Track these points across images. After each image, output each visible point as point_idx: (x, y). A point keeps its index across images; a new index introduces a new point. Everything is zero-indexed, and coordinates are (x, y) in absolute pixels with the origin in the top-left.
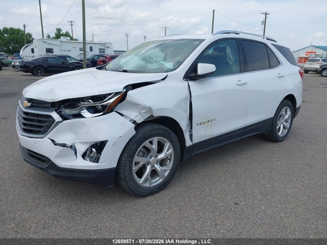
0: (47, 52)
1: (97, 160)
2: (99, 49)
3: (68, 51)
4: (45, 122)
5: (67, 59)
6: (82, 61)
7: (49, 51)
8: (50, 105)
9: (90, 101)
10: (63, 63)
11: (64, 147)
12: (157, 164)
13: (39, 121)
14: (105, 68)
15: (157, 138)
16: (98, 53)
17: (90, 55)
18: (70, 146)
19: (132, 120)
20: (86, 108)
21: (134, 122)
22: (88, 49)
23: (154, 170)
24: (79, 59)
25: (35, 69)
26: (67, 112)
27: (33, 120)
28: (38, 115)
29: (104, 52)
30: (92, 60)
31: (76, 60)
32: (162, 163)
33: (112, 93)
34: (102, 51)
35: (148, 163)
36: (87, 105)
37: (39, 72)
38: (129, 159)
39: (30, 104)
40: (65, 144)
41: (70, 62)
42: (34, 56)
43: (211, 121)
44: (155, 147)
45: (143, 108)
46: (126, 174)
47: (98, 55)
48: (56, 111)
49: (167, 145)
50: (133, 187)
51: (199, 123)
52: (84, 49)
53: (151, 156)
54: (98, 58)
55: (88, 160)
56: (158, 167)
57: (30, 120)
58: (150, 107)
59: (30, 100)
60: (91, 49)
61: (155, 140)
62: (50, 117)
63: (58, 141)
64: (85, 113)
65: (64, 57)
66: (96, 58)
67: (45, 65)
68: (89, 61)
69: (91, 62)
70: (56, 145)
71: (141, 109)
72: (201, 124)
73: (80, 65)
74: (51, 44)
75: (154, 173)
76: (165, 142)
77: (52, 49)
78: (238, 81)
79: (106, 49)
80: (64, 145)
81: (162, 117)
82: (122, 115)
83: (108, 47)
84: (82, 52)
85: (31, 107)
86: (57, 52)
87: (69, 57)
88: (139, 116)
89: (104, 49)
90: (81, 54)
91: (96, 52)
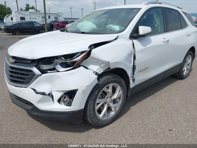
0: (21, 20)
1: (69, 104)
2: (55, 17)
3: (34, 18)
4: (27, 75)
5: (35, 24)
6: (44, 25)
7: (22, 18)
8: (30, 62)
9: (62, 58)
10: (32, 26)
11: (44, 95)
12: (111, 102)
13: (22, 74)
14: (67, 31)
15: (112, 84)
16: (54, 20)
17: (49, 21)
18: (48, 94)
19: (95, 72)
20: (59, 64)
21: (96, 74)
22: (47, 17)
23: (109, 107)
24: (42, 24)
25: (14, 31)
26: (45, 67)
27: (18, 73)
28: (21, 70)
29: (58, 19)
30: (50, 24)
31: (40, 24)
32: (114, 101)
33: (80, 52)
34: (56, 18)
35: (105, 103)
36: (60, 62)
37: (17, 32)
38: (93, 102)
39: (14, 60)
40: (44, 92)
41: (37, 25)
42: (13, 22)
43: (147, 68)
44: (110, 90)
45: (103, 62)
46: (91, 113)
47: (54, 21)
48: (36, 66)
49: (119, 89)
50: (96, 122)
51: (140, 70)
52: (45, 18)
53: (107, 97)
54: (54, 23)
55: (63, 104)
56: (111, 105)
57: (15, 73)
58: (109, 62)
59: (14, 58)
60: (49, 17)
61: (111, 86)
62: (31, 71)
63: (38, 90)
64: (59, 67)
65: (32, 23)
66: (53, 23)
67: (20, 28)
68: (48, 25)
69: (50, 25)
70: (37, 93)
71: (101, 64)
72: (140, 71)
73: (43, 28)
74: (24, 14)
75: (109, 109)
76: (117, 86)
77: (24, 18)
78: (164, 39)
79: (59, 17)
80: (43, 94)
81: (116, 69)
82: (87, 68)
83: (60, 16)
84: (44, 19)
85: (15, 62)
86: (28, 19)
87: (35, 22)
88: (100, 69)
89: (58, 17)
90: (43, 20)
91: (53, 19)
